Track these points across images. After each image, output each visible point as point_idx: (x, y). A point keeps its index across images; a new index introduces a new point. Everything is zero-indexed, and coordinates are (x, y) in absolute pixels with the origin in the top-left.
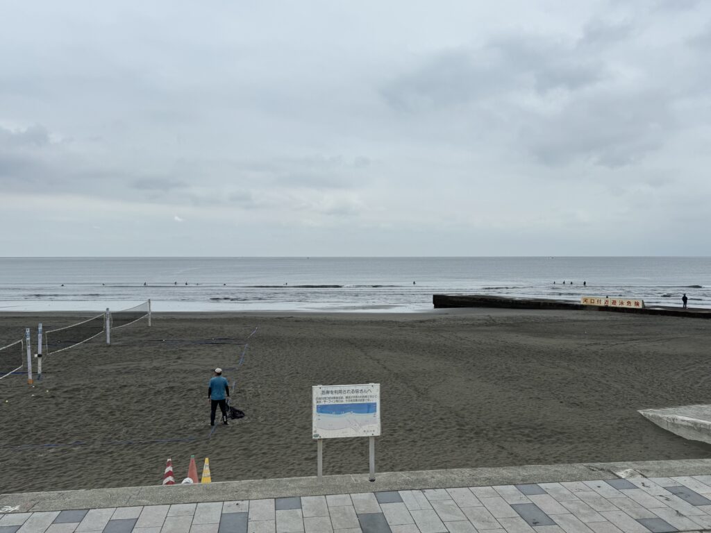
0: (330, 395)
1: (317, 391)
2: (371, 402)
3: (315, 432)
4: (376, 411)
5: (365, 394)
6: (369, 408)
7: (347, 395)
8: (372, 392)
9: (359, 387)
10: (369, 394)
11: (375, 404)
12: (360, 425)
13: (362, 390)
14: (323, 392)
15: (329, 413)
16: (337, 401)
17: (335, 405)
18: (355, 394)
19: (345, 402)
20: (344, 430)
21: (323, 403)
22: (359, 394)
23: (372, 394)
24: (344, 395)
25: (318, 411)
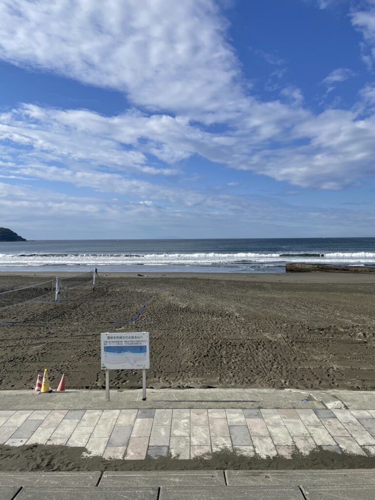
0: (113, 340)
1: (104, 336)
2: (143, 345)
3: (103, 364)
4: (146, 351)
5: (138, 340)
6: (141, 349)
7: (125, 340)
9: (134, 334)
10: (141, 339)
11: (146, 346)
12: (135, 361)
13: (136, 337)
14: (109, 338)
15: (111, 352)
17: (117, 347)
18: (131, 340)
19: (124, 345)
20: (123, 364)
21: (108, 345)
22: (134, 340)
23: (143, 339)
24: (123, 340)
25: (105, 351)
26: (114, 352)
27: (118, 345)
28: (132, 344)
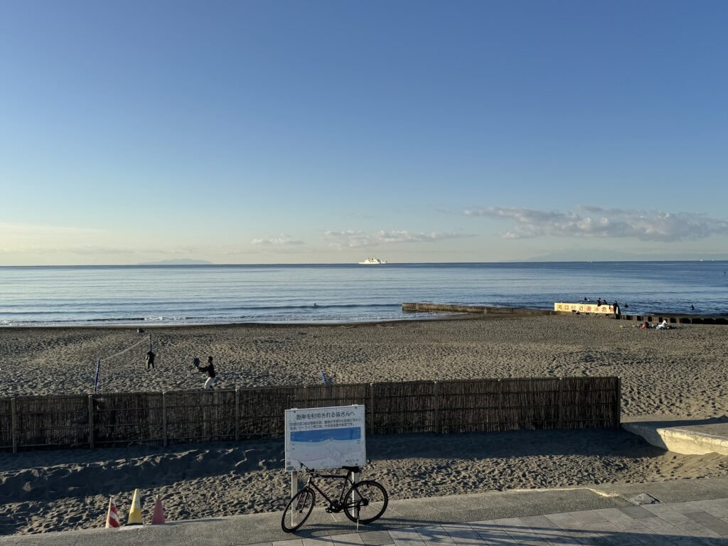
0: (307, 420)
1: (290, 415)
2: (355, 426)
3: (289, 463)
4: (360, 437)
5: (347, 418)
6: (352, 433)
7: (326, 419)
8: (356, 415)
9: (340, 409)
10: (352, 417)
11: (359, 428)
12: (342, 455)
13: (343, 413)
14: (298, 417)
15: (302, 441)
16: (314, 426)
17: (312, 431)
18: (336, 418)
19: (324, 428)
21: (299, 430)
22: (341, 418)
23: (355, 417)
24: (323, 420)
25: (291, 440)
26: (308, 441)
27: (314, 429)
28: (337, 425)
